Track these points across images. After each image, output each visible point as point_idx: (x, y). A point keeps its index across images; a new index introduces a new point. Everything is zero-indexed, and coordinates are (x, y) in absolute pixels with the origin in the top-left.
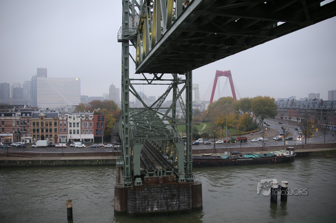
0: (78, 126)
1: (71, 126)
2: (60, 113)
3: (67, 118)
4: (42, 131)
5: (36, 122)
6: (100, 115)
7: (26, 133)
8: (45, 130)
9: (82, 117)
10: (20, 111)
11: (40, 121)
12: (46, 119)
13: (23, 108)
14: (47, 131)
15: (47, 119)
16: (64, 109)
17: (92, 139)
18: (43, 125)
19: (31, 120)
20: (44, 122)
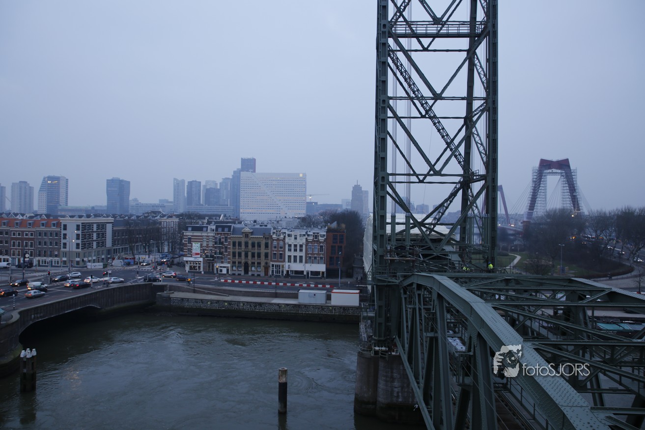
0: (301, 250)
1: (291, 249)
2: (274, 228)
3: (285, 236)
4: (246, 256)
5: (237, 241)
6: (337, 233)
7: (222, 258)
8: (250, 254)
9: (308, 235)
10: (215, 224)
11: (243, 240)
12: (253, 236)
13: (219, 219)
14: (253, 256)
15: (255, 236)
16: (280, 222)
17: (323, 273)
18: (248, 246)
19: (230, 238)
20: (250, 243)
